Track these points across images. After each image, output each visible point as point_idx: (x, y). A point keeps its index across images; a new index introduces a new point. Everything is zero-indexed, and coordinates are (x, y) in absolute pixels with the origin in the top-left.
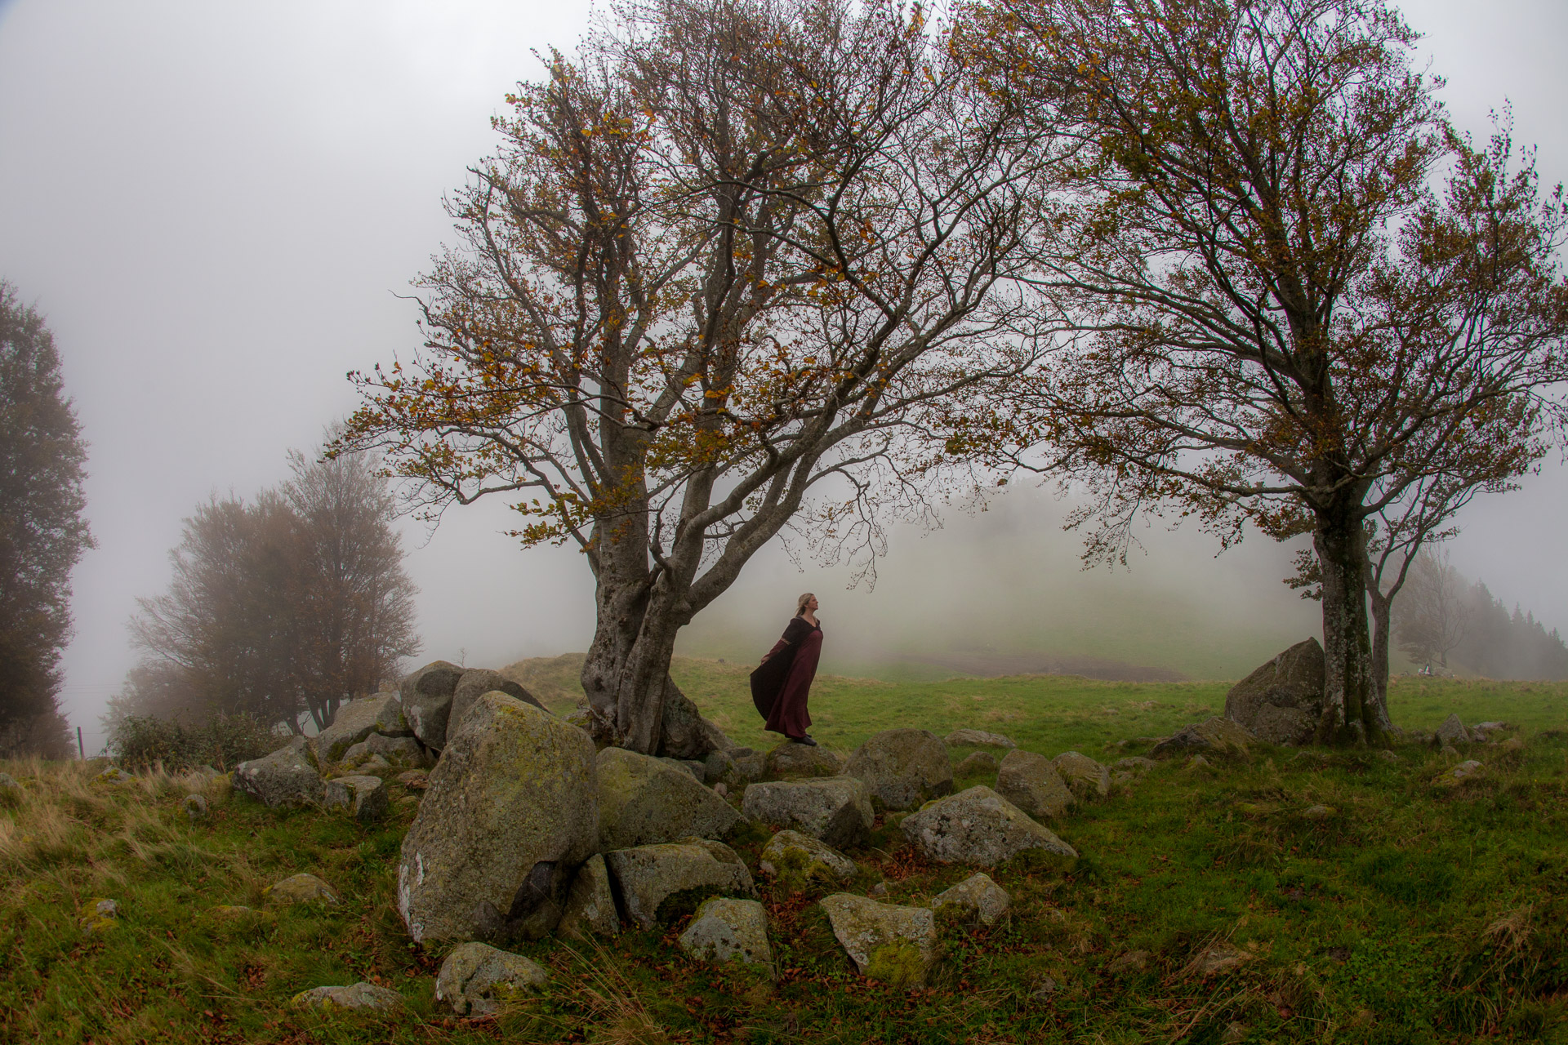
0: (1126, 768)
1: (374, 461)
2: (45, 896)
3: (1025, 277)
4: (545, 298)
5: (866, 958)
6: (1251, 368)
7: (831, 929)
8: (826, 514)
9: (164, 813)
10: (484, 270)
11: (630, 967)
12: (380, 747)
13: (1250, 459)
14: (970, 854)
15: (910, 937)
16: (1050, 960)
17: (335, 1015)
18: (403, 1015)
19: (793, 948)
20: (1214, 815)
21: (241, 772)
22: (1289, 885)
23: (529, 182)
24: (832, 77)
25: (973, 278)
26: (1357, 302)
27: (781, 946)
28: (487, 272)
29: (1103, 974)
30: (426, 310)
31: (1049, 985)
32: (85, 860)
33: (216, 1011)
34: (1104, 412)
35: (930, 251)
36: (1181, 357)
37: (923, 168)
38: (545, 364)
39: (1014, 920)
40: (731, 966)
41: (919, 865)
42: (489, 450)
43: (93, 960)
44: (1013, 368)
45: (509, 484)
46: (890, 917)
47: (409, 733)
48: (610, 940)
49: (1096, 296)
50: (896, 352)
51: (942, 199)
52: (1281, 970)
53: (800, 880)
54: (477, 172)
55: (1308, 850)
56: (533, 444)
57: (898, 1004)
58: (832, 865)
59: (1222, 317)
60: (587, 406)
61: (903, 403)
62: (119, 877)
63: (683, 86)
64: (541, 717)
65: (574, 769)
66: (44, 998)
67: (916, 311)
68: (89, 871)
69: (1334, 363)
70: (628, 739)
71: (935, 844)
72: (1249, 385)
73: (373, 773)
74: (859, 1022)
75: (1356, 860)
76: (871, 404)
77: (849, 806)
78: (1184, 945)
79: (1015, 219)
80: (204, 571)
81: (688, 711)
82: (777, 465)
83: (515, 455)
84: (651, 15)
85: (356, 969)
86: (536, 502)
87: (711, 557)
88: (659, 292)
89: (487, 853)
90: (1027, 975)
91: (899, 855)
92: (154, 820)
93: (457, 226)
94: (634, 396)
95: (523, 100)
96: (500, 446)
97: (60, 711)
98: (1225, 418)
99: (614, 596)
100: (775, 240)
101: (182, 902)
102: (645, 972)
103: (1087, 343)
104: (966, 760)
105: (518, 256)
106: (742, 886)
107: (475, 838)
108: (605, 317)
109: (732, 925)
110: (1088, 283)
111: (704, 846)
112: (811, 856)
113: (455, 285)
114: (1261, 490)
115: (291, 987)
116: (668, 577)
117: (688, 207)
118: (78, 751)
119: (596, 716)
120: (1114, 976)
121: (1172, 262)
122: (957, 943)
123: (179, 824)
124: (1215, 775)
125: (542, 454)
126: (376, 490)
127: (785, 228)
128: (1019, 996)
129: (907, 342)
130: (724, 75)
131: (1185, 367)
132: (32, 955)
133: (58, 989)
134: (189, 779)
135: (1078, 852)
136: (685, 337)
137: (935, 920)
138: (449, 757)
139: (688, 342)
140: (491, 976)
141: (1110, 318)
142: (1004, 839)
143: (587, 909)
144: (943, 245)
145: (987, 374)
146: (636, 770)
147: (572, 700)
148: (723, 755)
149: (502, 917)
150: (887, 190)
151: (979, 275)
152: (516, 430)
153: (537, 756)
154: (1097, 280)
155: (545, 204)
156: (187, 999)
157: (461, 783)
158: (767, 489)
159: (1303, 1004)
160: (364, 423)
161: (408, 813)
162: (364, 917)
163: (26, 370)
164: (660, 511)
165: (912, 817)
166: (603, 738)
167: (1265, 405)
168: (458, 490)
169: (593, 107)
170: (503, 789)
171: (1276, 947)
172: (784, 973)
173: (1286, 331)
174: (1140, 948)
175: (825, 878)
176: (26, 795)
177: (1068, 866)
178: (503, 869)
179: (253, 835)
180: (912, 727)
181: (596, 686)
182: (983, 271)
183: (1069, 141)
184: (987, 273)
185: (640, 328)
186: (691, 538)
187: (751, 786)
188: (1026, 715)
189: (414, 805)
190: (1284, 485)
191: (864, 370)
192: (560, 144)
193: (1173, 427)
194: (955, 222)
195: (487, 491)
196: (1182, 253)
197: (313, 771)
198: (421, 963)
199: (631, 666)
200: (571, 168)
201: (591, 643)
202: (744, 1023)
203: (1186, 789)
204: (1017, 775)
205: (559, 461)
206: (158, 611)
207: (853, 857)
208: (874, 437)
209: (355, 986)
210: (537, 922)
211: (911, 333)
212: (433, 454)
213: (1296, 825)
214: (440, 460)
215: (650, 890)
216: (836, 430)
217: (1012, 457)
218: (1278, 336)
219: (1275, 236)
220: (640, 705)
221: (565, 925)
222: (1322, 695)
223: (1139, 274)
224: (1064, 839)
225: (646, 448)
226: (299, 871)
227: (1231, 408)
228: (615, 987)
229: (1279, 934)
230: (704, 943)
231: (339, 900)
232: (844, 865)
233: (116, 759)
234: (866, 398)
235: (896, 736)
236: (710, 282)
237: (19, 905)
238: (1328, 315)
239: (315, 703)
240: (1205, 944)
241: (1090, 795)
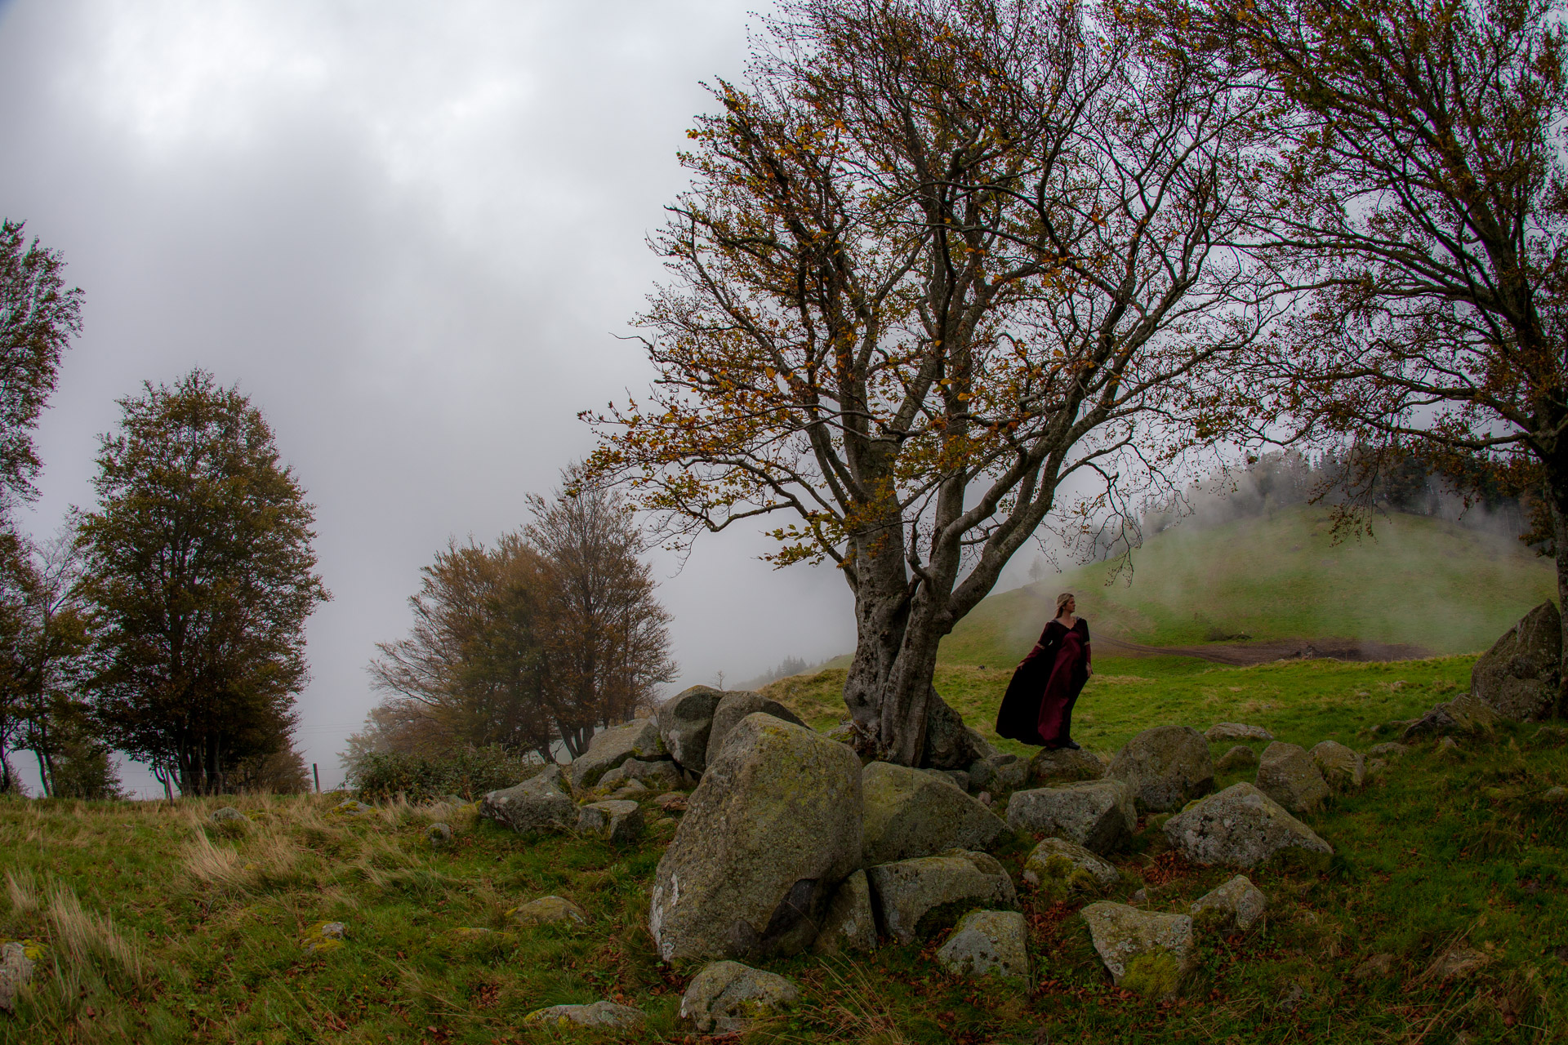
0: (1379, 755)
1: (617, 497)
2: (264, 918)
3: (1235, 242)
4: (771, 323)
5: (1122, 969)
6: (1463, 310)
7: (1090, 940)
8: (1079, 510)
9: (405, 841)
10: (702, 302)
11: (884, 983)
12: (637, 772)
13: (1479, 410)
14: (1230, 855)
15: (1168, 945)
16: (1300, 966)
17: (570, 1033)
18: (642, 1033)
19: (1051, 959)
20: (1461, 801)
21: (489, 801)
22: (1526, 877)
23: (729, 213)
24: (1003, 65)
25: (1187, 251)
26: (1544, 222)
27: (1039, 957)
28: (707, 305)
29: (1348, 981)
30: (651, 348)
31: (1297, 993)
32: (314, 885)
33: (440, 1027)
34: (1336, 374)
35: (1141, 228)
36: (1396, 306)
37: (1117, 142)
38: (784, 387)
39: (1270, 924)
40: (986, 980)
41: (1180, 869)
42: (735, 477)
43: (311, 978)
44: (1240, 339)
45: (759, 508)
46: (1149, 924)
47: (667, 756)
48: (866, 956)
49: (1305, 252)
50: (1127, 336)
51: (1144, 171)
52: (1512, 972)
53: (1062, 889)
54: (676, 209)
55: (1546, 837)
56: (779, 467)
57: (1148, 1016)
58: (1095, 872)
59: (1426, 258)
60: (832, 423)
61: (1142, 387)
62: (351, 902)
63: (861, 95)
64: (806, 736)
65: (839, 786)
66: (248, 1010)
67: (1139, 292)
68: (318, 895)
69: (1536, 293)
70: (892, 752)
71: (1197, 846)
72: (1465, 327)
73: (630, 797)
74: (1108, 1036)
76: (1111, 391)
77: (1114, 810)
78: (1428, 946)
79: (1215, 181)
80: (447, 614)
81: (952, 720)
82: (1027, 465)
83: (762, 479)
84: (809, 32)
85: (598, 988)
86: (792, 527)
87: (968, 564)
88: (883, 303)
89: (746, 873)
90: (1277, 982)
91: (1160, 859)
92: (392, 847)
93: (666, 264)
94: (879, 408)
95: (704, 133)
96: (746, 473)
97: (294, 749)
98: (1447, 367)
99: (874, 610)
100: (987, 236)
101: (417, 925)
102: (901, 987)
103: (1307, 304)
104: (1226, 755)
105: (735, 285)
106: (1004, 897)
107: (734, 858)
108: (834, 334)
109: (993, 938)
110: (1295, 240)
111: (968, 858)
112: (1075, 864)
113: (676, 321)
114: (1489, 442)
115: (526, 1005)
116: (927, 587)
117: (894, 215)
118: (314, 785)
119: (859, 731)
120: (1359, 981)
121: (1368, 205)
122: (1212, 950)
123: (419, 851)
124: (1462, 759)
125: (788, 476)
126: (622, 526)
127: (995, 223)
128: (1267, 1006)
129: (1135, 325)
130: (897, 81)
131: (1401, 316)
132: (242, 972)
133: (267, 1004)
134: (433, 809)
135: (1334, 848)
136: (916, 346)
137: (1194, 926)
138: (710, 779)
139: (919, 350)
140: (741, 994)
141: (1323, 274)
142: (1264, 838)
143: (846, 926)
144: (1153, 220)
145: (1218, 349)
146: (900, 784)
147: (833, 716)
149: (757, 936)
150: (1085, 170)
151: (1192, 246)
152: (760, 455)
153: (802, 775)
154: (1303, 235)
155: (751, 232)
156: (411, 1015)
157: (723, 805)
158: (1019, 490)
159: (1528, 1008)
160: (604, 461)
161: (664, 835)
162: (612, 937)
163: (237, 447)
164: (915, 522)
165: (1175, 819)
166: (867, 753)
167: (1481, 347)
168: (707, 519)
169: (775, 130)
170: (766, 810)
171: (1510, 947)
172: (1039, 986)
173: (1486, 263)
174: (1386, 951)
175: (1087, 886)
176: (253, 826)
177: (1324, 863)
178: (761, 888)
179: (499, 860)
180: (1172, 723)
181: (859, 701)
182: (1196, 242)
183: (1244, 92)
184: (1199, 243)
185: (870, 342)
186: (949, 547)
187: (1016, 794)
188: (1282, 704)
189: (670, 826)
190: (1509, 433)
191: (1101, 358)
192: (752, 171)
193: (1400, 383)
194: (1161, 194)
195: (737, 516)
196: (1376, 194)
197: (566, 797)
198: (668, 981)
199: (894, 679)
200: (770, 192)
201: (853, 659)
202: (994, 1038)
203: (1435, 775)
204: (1276, 769)
205: (807, 481)
206: (400, 654)
207: (1116, 863)
208: (1118, 427)
209: (596, 1004)
210: (793, 939)
211: (1138, 314)
212: (678, 485)
213: (1535, 809)
214: (685, 490)
215: (911, 905)
216: (1081, 423)
217: (1258, 432)
218: (1480, 269)
219: (1455, 159)
220: (904, 716)
221: (821, 942)
222: (1559, 663)
223: (1340, 223)
224: (1320, 835)
225: (893, 460)
226: (545, 894)
227: (1450, 354)
228: (867, 1004)
229: (1513, 932)
230: (962, 957)
231: (587, 921)
232: (1106, 871)
233: (354, 792)
234: (1104, 387)
235: (1158, 734)
236: (932, 287)
237: (234, 927)
238: (1521, 241)
239: (568, 731)
240: (1446, 945)
241: (1346, 786)
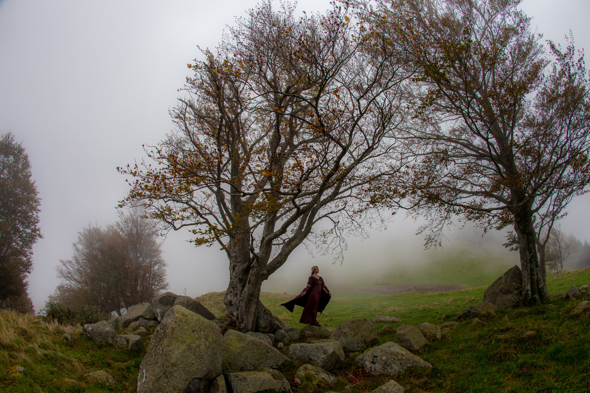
8: (322, 235)
12: (144, 324)
14: (386, 370)
20: (487, 341)
21: (85, 328)
22: (521, 367)
42: (185, 209)
44: (393, 171)
45: (194, 223)
47: (155, 319)
53: (312, 386)
54: (182, 100)
55: (527, 350)
56: (205, 208)
58: (326, 379)
61: (351, 188)
70: (242, 326)
71: (371, 367)
73: (140, 334)
75: (547, 351)
76: (338, 188)
77: (334, 353)
81: (267, 314)
87: (274, 253)
89: (171, 373)
91: (355, 372)
93: (174, 122)
99: (237, 268)
104: (382, 329)
107: (166, 366)
108: (231, 157)
111: (269, 372)
112: (317, 376)
116: (258, 261)
119: (230, 316)
123: (59, 344)
124: (483, 325)
135: (432, 365)
139: (266, 169)
142: (401, 363)
146: (240, 340)
148: (283, 331)
153: (193, 334)
160: (134, 195)
165: (361, 355)
168: (173, 225)
170: (178, 347)
177: (429, 372)
178: (178, 380)
180: (360, 317)
181: (230, 304)
186: (267, 244)
187: (293, 345)
195: (185, 225)
197: (114, 331)
199: (243, 296)
201: (228, 287)
203: (473, 332)
204: (404, 335)
205: (216, 215)
207: (336, 375)
208: (340, 203)
212: (164, 210)
213: (521, 341)
220: (247, 312)
224: (426, 360)
231: (115, 383)
232: (331, 379)
235: (353, 322)
241: (434, 339)
